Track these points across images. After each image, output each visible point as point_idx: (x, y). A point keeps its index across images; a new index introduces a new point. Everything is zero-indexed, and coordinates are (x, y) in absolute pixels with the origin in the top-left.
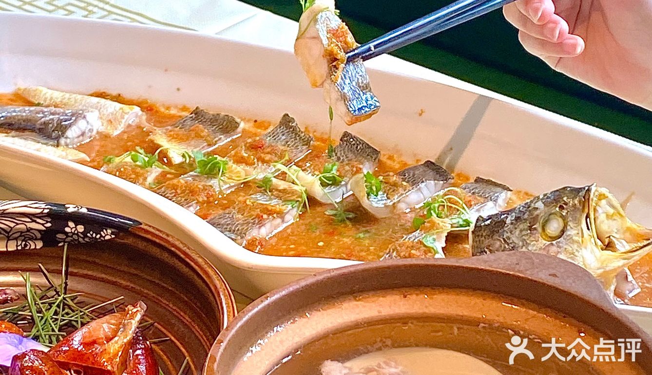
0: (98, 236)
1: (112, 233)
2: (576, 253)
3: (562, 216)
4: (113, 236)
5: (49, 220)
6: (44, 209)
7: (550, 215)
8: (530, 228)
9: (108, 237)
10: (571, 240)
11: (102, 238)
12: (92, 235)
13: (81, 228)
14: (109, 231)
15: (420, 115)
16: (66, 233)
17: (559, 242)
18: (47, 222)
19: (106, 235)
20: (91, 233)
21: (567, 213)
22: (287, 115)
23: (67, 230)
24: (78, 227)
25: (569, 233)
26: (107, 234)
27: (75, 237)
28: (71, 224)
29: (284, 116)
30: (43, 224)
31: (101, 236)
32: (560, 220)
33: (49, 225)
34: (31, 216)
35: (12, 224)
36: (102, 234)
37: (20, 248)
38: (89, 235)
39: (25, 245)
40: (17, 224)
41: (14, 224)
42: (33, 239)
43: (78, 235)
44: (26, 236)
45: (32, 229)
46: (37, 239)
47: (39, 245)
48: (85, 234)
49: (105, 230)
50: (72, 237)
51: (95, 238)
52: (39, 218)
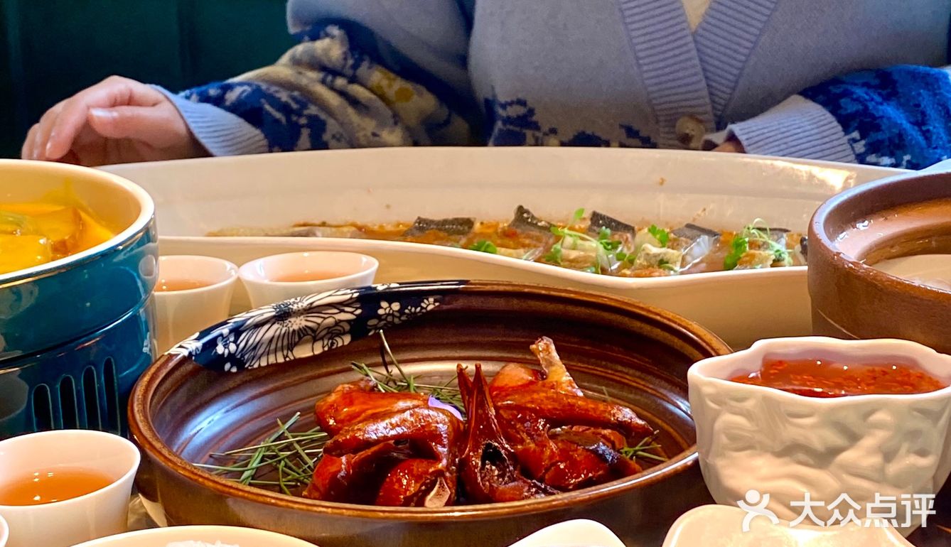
0: (418, 309)
1: (435, 301)
4: (437, 304)
5: (359, 306)
6: (353, 294)
9: (430, 308)
11: (424, 311)
12: (410, 311)
13: (396, 306)
14: (431, 300)
16: (379, 317)
18: (357, 308)
19: (428, 305)
20: (409, 308)
23: (381, 312)
24: (393, 305)
26: (430, 304)
27: (390, 319)
28: (384, 304)
30: (352, 313)
31: (422, 308)
33: (359, 312)
34: (338, 306)
35: (319, 320)
36: (423, 305)
37: (326, 349)
38: (407, 311)
39: (332, 344)
40: (325, 318)
41: (322, 319)
42: (341, 334)
43: (393, 315)
44: (333, 331)
45: (341, 321)
46: (345, 333)
47: (347, 339)
48: (401, 311)
49: (425, 301)
50: (385, 319)
51: (415, 313)
52: (348, 305)
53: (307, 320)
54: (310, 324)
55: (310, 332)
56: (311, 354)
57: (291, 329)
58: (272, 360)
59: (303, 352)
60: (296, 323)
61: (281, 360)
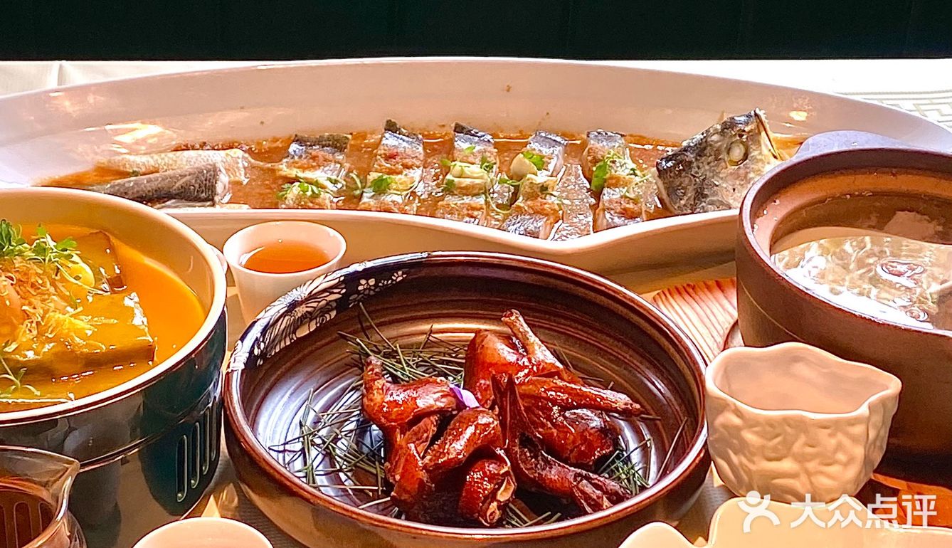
0: (390, 282)
1: (403, 274)
2: (762, 169)
3: (742, 143)
4: (405, 276)
5: (343, 286)
6: (340, 278)
7: (731, 144)
8: (716, 159)
9: (400, 278)
10: (755, 161)
11: (394, 282)
12: (383, 284)
13: (372, 282)
14: (400, 273)
15: (508, 91)
16: (358, 292)
17: (746, 164)
18: (342, 289)
19: (397, 278)
20: (383, 281)
21: (747, 138)
22: (390, 121)
23: (360, 288)
24: (370, 281)
25: (752, 154)
26: (399, 277)
27: (367, 292)
28: (363, 282)
29: (387, 122)
30: (339, 293)
31: (393, 280)
32: (741, 146)
33: (344, 291)
34: (329, 290)
35: (315, 305)
36: (394, 278)
37: (318, 325)
38: (380, 284)
39: (323, 320)
40: (319, 302)
41: (317, 303)
42: (328, 312)
43: (370, 289)
44: (324, 311)
45: (330, 301)
46: (332, 310)
47: (333, 314)
48: (376, 285)
49: (395, 274)
50: (363, 293)
51: (387, 285)
52: (336, 288)
53: (307, 307)
54: (309, 309)
55: (308, 315)
56: (308, 332)
57: (297, 317)
58: (283, 345)
59: (303, 332)
60: (301, 310)
61: (288, 343)
